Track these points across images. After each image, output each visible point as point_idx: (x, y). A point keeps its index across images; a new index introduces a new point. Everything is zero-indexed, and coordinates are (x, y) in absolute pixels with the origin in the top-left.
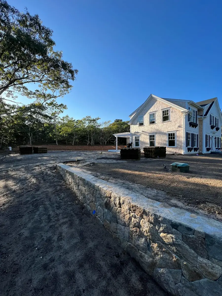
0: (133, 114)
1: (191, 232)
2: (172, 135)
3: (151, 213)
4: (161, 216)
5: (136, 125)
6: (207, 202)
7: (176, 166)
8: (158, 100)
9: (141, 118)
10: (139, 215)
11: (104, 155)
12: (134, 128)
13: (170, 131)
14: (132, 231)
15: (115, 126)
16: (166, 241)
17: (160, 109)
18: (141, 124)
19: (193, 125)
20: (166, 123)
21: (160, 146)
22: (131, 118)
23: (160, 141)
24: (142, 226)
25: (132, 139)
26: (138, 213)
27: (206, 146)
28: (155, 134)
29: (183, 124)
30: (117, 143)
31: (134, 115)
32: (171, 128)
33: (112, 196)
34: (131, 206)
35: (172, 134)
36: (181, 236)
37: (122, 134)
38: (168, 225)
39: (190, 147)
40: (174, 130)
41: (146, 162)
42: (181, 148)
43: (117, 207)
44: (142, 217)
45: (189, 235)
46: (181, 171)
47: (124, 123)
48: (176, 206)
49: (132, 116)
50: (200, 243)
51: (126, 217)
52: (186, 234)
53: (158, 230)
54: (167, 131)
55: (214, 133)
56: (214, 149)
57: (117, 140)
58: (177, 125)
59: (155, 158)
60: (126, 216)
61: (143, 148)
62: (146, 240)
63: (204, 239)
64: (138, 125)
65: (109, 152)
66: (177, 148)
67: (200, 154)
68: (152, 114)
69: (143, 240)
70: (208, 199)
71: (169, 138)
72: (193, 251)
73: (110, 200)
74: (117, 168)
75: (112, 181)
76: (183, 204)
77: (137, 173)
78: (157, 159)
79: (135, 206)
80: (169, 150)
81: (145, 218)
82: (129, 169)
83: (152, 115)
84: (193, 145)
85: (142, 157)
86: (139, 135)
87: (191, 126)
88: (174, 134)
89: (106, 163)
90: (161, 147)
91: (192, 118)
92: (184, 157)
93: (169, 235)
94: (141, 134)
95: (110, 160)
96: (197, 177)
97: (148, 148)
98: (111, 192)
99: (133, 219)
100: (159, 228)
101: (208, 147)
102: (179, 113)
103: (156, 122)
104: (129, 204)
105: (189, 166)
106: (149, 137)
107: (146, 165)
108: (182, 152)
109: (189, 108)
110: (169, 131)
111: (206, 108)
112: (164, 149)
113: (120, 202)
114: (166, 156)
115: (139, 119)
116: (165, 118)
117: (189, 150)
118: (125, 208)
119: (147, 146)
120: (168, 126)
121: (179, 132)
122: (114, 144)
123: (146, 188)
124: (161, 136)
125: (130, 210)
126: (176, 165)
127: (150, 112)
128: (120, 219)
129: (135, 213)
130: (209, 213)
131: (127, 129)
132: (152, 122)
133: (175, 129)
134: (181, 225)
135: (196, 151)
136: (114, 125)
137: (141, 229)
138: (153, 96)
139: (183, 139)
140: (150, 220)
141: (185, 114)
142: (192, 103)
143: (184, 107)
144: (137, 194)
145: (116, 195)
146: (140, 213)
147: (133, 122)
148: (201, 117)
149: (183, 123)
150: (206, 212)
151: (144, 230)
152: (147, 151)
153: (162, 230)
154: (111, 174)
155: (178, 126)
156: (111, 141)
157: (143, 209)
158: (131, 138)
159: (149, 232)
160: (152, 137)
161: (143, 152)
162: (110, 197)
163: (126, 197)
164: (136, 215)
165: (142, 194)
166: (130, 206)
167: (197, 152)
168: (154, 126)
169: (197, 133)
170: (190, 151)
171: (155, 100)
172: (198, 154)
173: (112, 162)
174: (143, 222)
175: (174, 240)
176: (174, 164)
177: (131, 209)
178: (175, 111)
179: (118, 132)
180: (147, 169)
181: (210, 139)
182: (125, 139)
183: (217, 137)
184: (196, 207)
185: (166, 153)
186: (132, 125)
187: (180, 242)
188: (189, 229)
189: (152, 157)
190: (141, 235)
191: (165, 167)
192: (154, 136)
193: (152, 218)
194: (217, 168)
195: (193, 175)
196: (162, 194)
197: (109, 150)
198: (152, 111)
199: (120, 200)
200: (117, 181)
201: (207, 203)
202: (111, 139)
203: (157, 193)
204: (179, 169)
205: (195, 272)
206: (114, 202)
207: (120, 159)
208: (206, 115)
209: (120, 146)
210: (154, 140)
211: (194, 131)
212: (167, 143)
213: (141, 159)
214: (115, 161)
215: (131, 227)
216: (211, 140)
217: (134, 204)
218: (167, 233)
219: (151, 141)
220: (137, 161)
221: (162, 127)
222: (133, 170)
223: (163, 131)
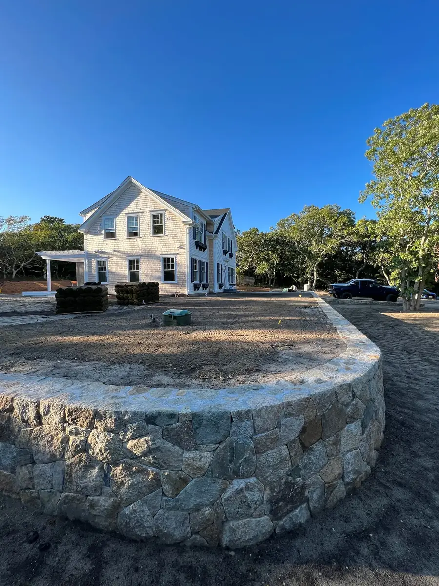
0: (90, 211)
1: (174, 420)
2: (169, 262)
3: (110, 412)
4: (127, 412)
5: (99, 237)
6: (205, 365)
7: (170, 316)
8: (142, 190)
9: (110, 222)
10: (85, 425)
11: (7, 306)
12: (93, 243)
13: (166, 253)
14: (71, 464)
15: (43, 232)
16: (136, 452)
17: (148, 210)
18: (111, 235)
19: (200, 246)
20: (158, 238)
21: (148, 280)
22: (85, 219)
23: (149, 272)
24: (92, 445)
25: (90, 266)
26: (83, 422)
27: (218, 281)
28: (140, 257)
29: (185, 243)
30: (49, 274)
31: (93, 212)
32: (168, 248)
33: (15, 405)
34: (66, 413)
35: (169, 259)
36: (160, 433)
37: (62, 252)
38: (140, 422)
39: (197, 282)
40: (173, 253)
41: (119, 315)
42: (183, 285)
43: (30, 427)
44: (91, 426)
45: (172, 424)
46: (178, 324)
47: (69, 229)
48: (159, 385)
49: (87, 213)
50: (186, 431)
51: (55, 441)
52: (168, 425)
53: (124, 438)
54: (160, 253)
55: (227, 262)
56: (227, 286)
57: (48, 267)
58: (177, 244)
59: (138, 305)
60: (55, 438)
61: (114, 285)
62: (102, 468)
63: (191, 421)
64: (102, 237)
65: (26, 296)
66: (177, 284)
67: (211, 294)
68: (133, 218)
69: (95, 472)
70: (206, 360)
71: (165, 268)
72: (177, 448)
73: (9, 417)
74: (42, 334)
75: (21, 369)
76: (172, 377)
77: (94, 339)
78: (142, 306)
79: (76, 410)
80: (165, 288)
81: (98, 427)
82: (75, 334)
83: (133, 220)
84: (201, 280)
85: (112, 304)
86: (106, 257)
87: (198, 248)
88: (172, 259)
89: (11, 326)
90: (149, 283)
91: (199, 235)
92: (187, 299)
93: (142, 440)
94: (110, 256)
95: (24, 317)
96: (199, 330)
97: (124, 284)
98: (12, 395)
99: (72, 438)
100: (125, 435)
101: (220, 282)
102: (179, 223)
103: (141, 235)
104: (61, 409)
105: (190, 314)
106: (127, 263)
107: (119, 321)
108: (186, 291)
109: (195, 217)
110: (164, 253)
111: (217, 221)
112: (154, 287)
113: (38, 413)
114: (159, 299)
115: (105, 224)
116: (158, 229)
117: (196, 287)
118: (53, 420)
119: (124, 281)
120: (163, 245)
121: (180, 256)
122: (41, 277)
123: (108, 368)
124: (151, 261)
125: (66, 422)
126: (170, 314)
127: (127, 212)
128: (39, 451)
129: (76, 424)
130: (204, 382)
131: (77, 243)
132: (133, 234)
133: (173, 250)
134: (159, 414)
135: (206, 289)
136: (38, 228)
137: (91, 452)
138: (133, 181)
139: (186, 270)
140: (109, 425)
141: (188, 226)
142: (198, 209)
143: (187, 214)
144: (86, 384)
145: (28, 399)
146: (87, 421)
147: (92, 227)
148: (211, 234)
149: (186, 241)
150: (201, 380)
151: (97, 450)
152: (122, 291)
153: (129, 436)
154: (20, 353)
155: (178, 246)
156: (32, 268)
157: (94, 409)
158: (86, 262)
159: (106, 450)
160: (133, 264)
161: (115, 293)
162: (11, 410)
163: (55, 397)
164: (79, 428)
165: (98, 380)
166: (64, 413)
167: (207, 291)
168: (136, 242)
169: (206, 259)
170: (196, 289)
171: (139, 192)
172: (209, 294)
173: (31, 322)
174: (93, 436)
175: (150, 443)
176: (167, 312)
177: (67, 418)
178: (173, 218)
179: (54, 248)
180: (118, 328)
181: (223, 270)
182: (72, 265)
183: (231, 267)
184: (189, 378)
185: (159, 294)
186: (90, 236)
187: (159, 442)
188: (172, 416)
189: (133, 304)
190: (91, 463)
191: (154, 319)
192: (137, 261)
193: (110, 422)
194: (226, 313)
195: (195, 327)
196: (139, 370)
197: (24, 293)
198: (132, 212)
199: (39, 408)
200: (37, 364)
201: (203, 366)
202: (31, 264)
203: (130, 370)
204: (175, 321)
205: (180, 478)
206: (23, 417)
207: (57, 313)
208: (217, 232)
209: (61, 282)
210: (137, 269)
211: (202, 256)
212: (162, 275)
213: (110, 308)
214: (39, 319)
215: (69, 458)
216: (223, 273)
217: (73, 406)
218: (139, 437)
219: (132, 271)
220: (100, 314)
221: (153, 245)
222: (85, 335)
223: (154, 253)
